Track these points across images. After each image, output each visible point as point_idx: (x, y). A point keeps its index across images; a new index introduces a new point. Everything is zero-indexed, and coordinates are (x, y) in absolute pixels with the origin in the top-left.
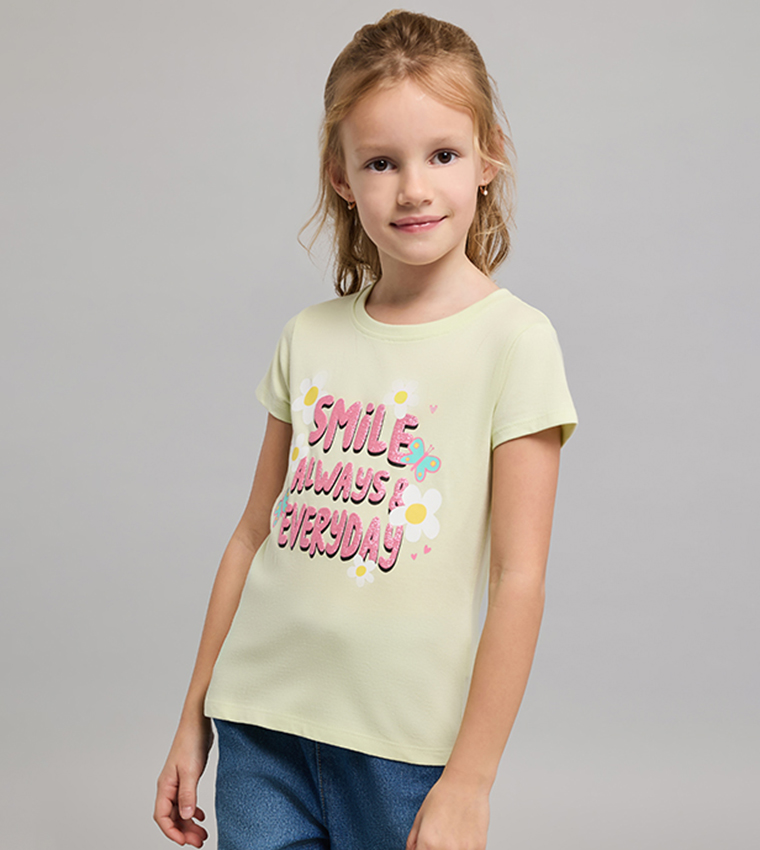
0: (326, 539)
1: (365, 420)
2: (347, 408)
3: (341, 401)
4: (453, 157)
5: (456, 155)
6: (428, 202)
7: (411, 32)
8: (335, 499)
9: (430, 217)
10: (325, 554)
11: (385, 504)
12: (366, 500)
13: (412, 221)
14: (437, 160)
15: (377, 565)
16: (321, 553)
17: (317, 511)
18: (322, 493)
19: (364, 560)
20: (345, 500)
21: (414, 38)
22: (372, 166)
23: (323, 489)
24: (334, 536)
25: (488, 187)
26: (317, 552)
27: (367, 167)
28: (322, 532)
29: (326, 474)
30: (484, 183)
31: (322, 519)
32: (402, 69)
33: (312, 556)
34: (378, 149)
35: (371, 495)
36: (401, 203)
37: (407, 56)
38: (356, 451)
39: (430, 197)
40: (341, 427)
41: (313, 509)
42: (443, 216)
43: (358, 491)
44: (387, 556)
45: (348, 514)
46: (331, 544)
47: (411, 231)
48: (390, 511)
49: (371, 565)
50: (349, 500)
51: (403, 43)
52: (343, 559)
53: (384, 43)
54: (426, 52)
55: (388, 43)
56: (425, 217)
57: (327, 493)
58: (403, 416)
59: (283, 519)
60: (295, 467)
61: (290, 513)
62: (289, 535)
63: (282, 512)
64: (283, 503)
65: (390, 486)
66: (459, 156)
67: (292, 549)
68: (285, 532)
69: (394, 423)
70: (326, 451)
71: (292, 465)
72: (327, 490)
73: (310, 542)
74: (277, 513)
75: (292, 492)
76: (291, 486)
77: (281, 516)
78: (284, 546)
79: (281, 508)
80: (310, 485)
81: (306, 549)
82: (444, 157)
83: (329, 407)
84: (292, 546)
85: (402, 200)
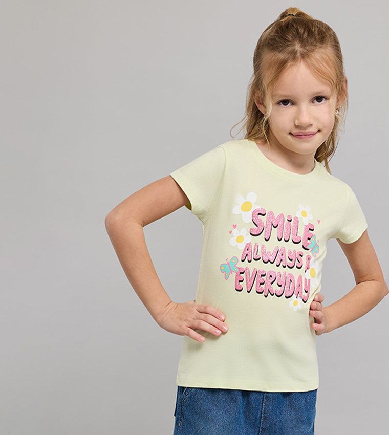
0: (275, 287)
1: (288, 224)
2: (276, 217)
3: (271, 213)
4: (324, 99)
5: (326, 99)
6: (311, 125)
8: (278, 266)
9: (311, 132)
10: (275, 295)
11: (304, 268)
12: (295, 266)
13: (301, 134)
14: (315, 101)
15: (302, 300)
16: (272, 295)
17: (267, 273)
18: (269, 262)
19: (297, 297)
20: (284, 267)
21: (305, 35)
22: (281, 103)
23: (269, 260)
24: (280, 286)
26: (270, 294)
27: (279, 103)
28: (272, 283)
29: (269, 253)
33: (266, 297)
34: (286, 96)
35: (297, 263)
36: (297, 125)
38: (286, 241)
40: (275, 227)
41: (265, 271)
42: (318, 130)
43: (291, 262)
44: (306, 294)
45: (287, 274)
46: (279, 290)
47: (301, 138)
48: (305, 271)
49: (300, 300)
50: (287, 267)
51: (299, 38)
52: (287, 297)
53: (288, 38)
54: (312, 44)
56: (308, 132)
57: (272, 263)
58: (307, 224)
59: (236, 276)
60: (242, 247)
61: (243, 273)
62: (243, 284)
63: (231, 272)
64: (229, 266)
65: (304, 259)
66: (327, 98)
67: (249, 292)
68: (240, 283)
69: (304, 227)
70: (267, 240)
71: (237, 245)
72: (272, 261)
73: (264, 289)
74: (225, 272)
75: (243, 261)
76: (241, 257)
77: (232, 273)
78: (241, 290)
79: (229, 268)
80: (258, 258)
81: (262, 293)
82: (319, 99)
83: (264, 215)
84: (249, 290)
85: (297, 123)
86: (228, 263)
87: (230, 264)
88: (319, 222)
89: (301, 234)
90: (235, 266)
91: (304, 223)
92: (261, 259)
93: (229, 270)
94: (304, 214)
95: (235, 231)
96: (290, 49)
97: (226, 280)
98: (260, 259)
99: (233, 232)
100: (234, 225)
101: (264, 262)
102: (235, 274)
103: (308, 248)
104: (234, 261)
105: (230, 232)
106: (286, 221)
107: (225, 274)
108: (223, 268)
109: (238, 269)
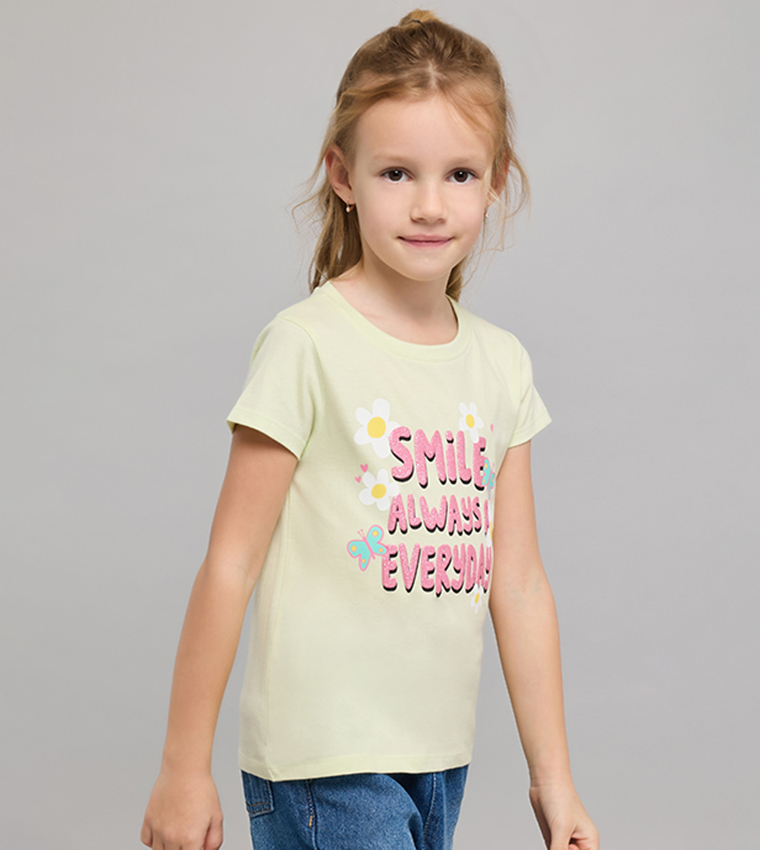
0: (452, 576)
1: (451, 450)
2: (430, 439)
3: (420, 433)
4: (469, 177)
5: (473, 175)
6: (442, 221)
7: (446, 47)
8: (451, 534)
10: (451, 590)
11: (483, 529)
12: (474, 529)
13: (422, 238)
14: (453, 179)
16: (447, 590)
17: (436, 550)
18: (437, 530)
19: (479, 587)
21: (448, 52)
22: (387, 175)
23: (436, 526)
24: (458, 572)
26: (444, 590)
27: (382, 175)
28: (446, 569)
29: (434, 509)
31: (444, 556)
32: (433, 83)
33: (438, 595)
34: (399, 159)
35: (475, 522)
36: (415, 218)
37: (440, 70)
38: (453, 483)
39: (444, 215)
40: (431, 460)
41: (433, 548)
42: (450, 236)
43: (468, 522)
45: (466, 548)
46: (457, 580)
48: (486, 534)
49: (481, 591)
50: (463, 532)
52: (467, 591)
53: (413, 51)
54: (458, 69)
57: (442, 530)
59: (383, 562)
60: (385, 506)
61: (394, 555)
62: (398, 577)
63: (373, 554)
64: (367, 543)
65: (481, 510)
66: (475, 176)
67: (409, 591)
68: (392, 575)
69: (472, 448)
70: (424, 486)
71: (375, 503)
72: (441, 527)
73: (435, 582)
74: (360, 555)
75: (392, 532)
76: (386, 526)
77: (374, 558)
78: (394, 589)
79: (367, 549)
80: (417, 523)
81: (431, 589)
82: (460, 174)
83: (408, 439)
84: (409, 588)
85: (416, 215)
86: (364, 539)
87: (368, 540)
88: (492, 428)
89: (470, 462)
90: (378, 543)
91: (472, 439)
92: (423, 525)
93: (369, 553)
94: (470, 421)
95: (366, 477)
97: (363, 570)
98: (420, 525)
99: (363, 479)
100: (362, 466)
101: (428, 529)
102: (379, 559)
103: (482, 485)
104: (375, 534)
105: (358, 479)
106: (445, 443)
107: (360, 561)
108: (354, 549)
109: (385, 550)
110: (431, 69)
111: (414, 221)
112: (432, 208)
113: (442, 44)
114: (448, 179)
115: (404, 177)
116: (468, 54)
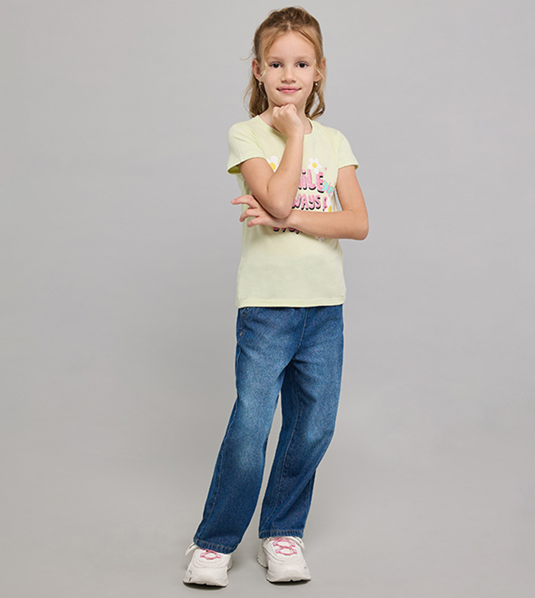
1: (304, 177)
4: (305, 66)
5: (307, 65)
6: (294, 82)
8: (302, 209)
9: (294, 87)
12: (315, 208)
14: (299, 66)
18: (295, 208)
20: (307, 209)
22: (274, 66)
23: (295, 206)
25: (318, 82)
27: (271, 66)
30: (316, 81)
32: (289, 28)
33: (297, 234)
35: (316, 205)
37: (292, 24)
38: (305, 189)
39: (295, 79)
42: (299, 88)
43: (312, 205)
47: (286, 93)
48: (324, 210)
50: (309, 209)
51: (290, 18)
53: (282, 18)
55: (284, 18)
56: (292, 87)
57: (298, 208)
58: (317, 173)
65: (321, 201)
69: (315, 176)
72: (298, 206)
78: (277, 231)
81: (294, 231)
82: (302, 65)
85: (283, 79)
88: (326, 169)
89: (314, 181)
91: (315, 173)
96: (283, 24)
103: (322, 190)
106: (301, 174)
110: (289, 24)
111: (283, 82)
112: (289, 77)
113: (292, 15)
114: (297, 66)
115: (279, 66)
116: (304, 18)
